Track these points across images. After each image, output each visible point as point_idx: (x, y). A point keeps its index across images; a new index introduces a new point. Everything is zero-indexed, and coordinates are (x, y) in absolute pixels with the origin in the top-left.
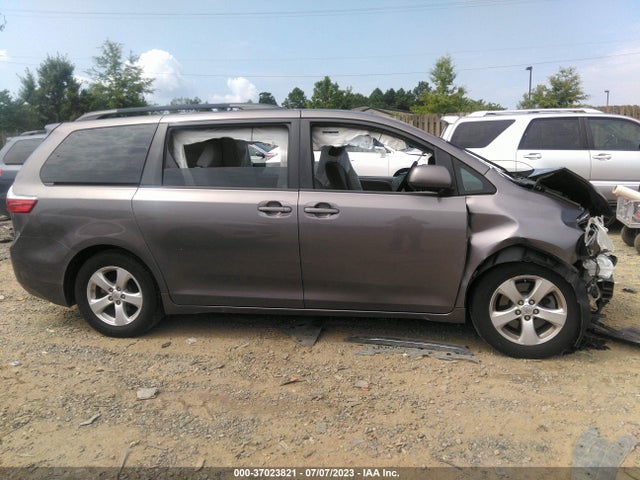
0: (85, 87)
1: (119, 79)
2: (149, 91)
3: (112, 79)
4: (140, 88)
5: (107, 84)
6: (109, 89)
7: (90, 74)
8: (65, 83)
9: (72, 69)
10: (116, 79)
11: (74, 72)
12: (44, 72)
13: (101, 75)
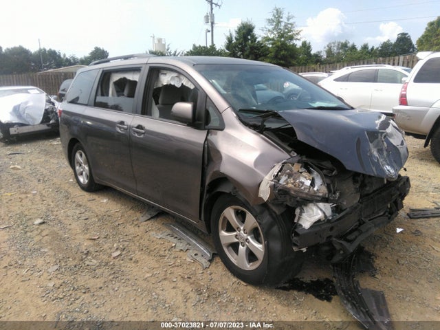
0: (259, 39)
1: (280, 32)
2: (297, 39)
3: (275, 33)
4: (291, 38)
5: (271, 36)
6: (273, 39)
7: (263, 30)
8: (249, 37)
9: (253, 28)
10: (278, 33)
11: (254, 30)
12: (239, 31)
13: (269, 31)
